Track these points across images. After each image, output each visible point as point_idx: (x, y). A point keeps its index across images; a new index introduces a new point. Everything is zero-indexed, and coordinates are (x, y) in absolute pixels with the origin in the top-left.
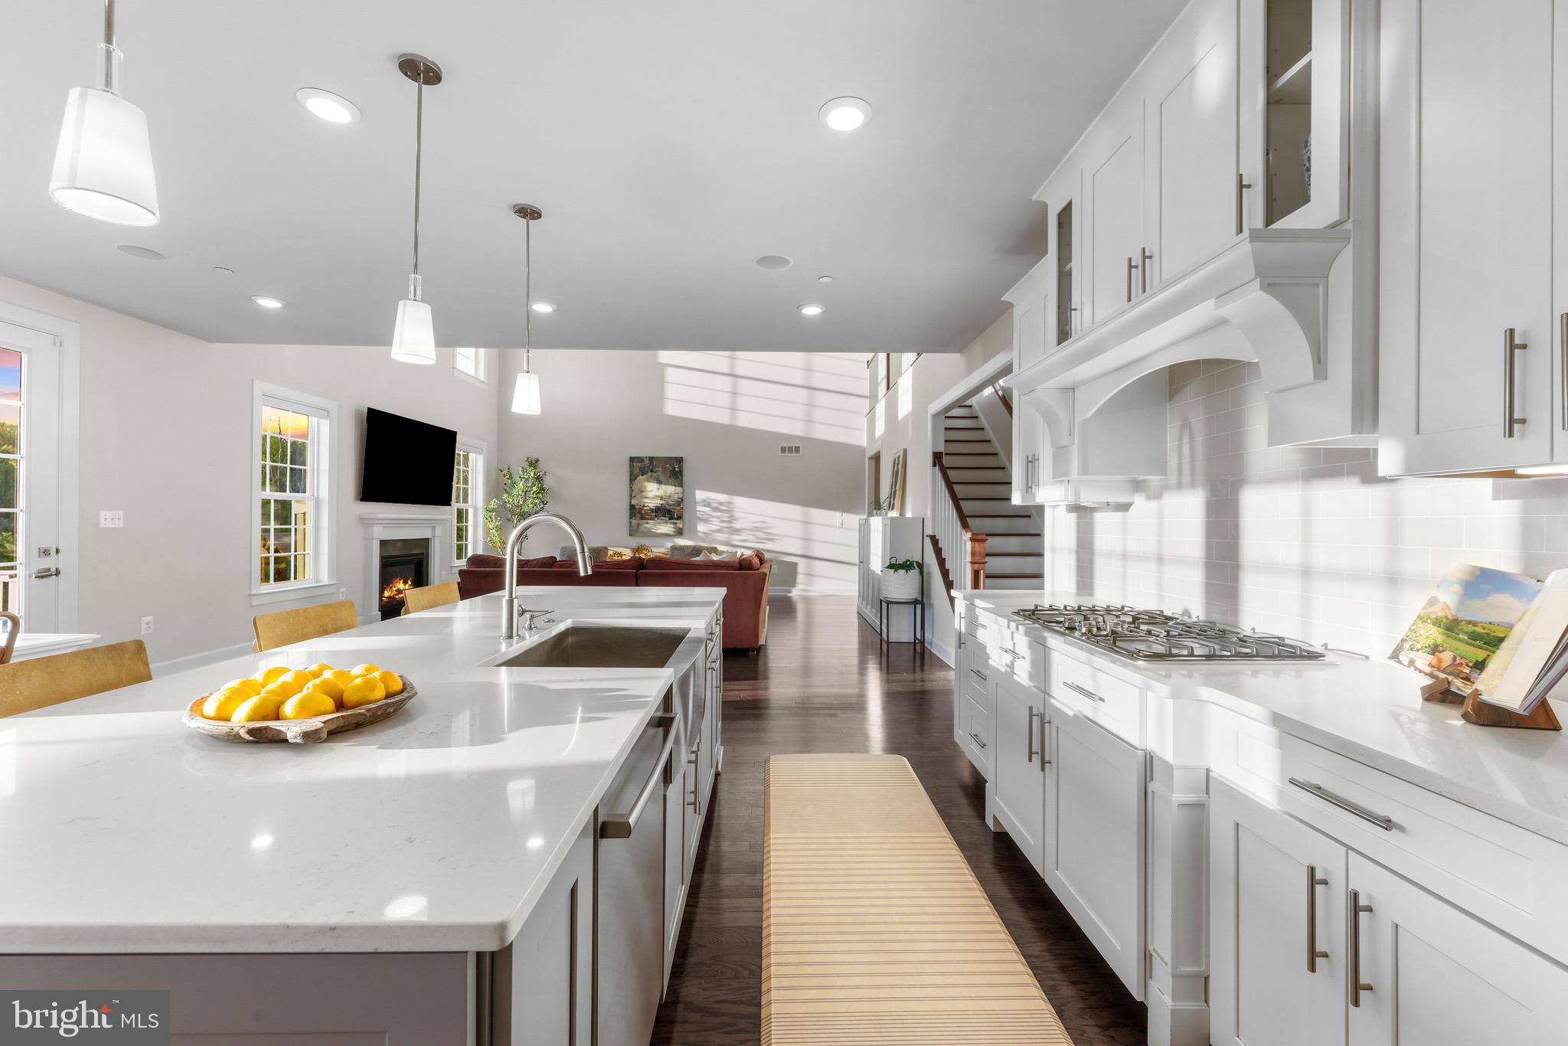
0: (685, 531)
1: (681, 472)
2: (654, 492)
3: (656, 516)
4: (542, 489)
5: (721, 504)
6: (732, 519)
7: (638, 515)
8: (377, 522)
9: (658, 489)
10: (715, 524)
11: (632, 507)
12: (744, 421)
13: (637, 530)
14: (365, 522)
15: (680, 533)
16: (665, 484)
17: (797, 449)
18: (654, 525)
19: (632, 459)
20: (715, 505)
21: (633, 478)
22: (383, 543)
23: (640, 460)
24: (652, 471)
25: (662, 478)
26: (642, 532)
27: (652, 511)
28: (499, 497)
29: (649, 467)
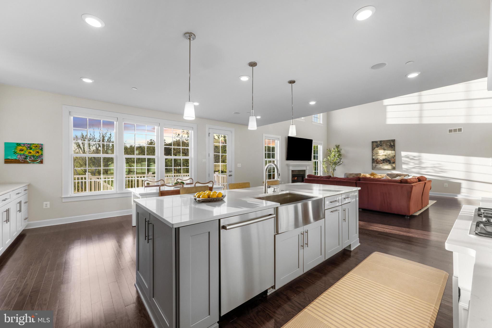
0: (396, 168)
1: (394, 145)
2: (382, 154)
3: (383, 162)
4: (340, 155)
5: (414, 157)
6: (421, 163)
7: (376, 162)
8: (290, 165)
9: (384, 152)
10: (411, 165)
11: (373, 159)
12: (426, 121)
13: (375, 168)
14: (288, 166)
15: (394, 168)
16: (387, 150)
17: (460, 130)
18: (383, 166)
19: (373, 142)
20: (412, 157)
21: (373, 149)
22: (292, 171)
23: (376, 142)
24: (381, 146)
25: (386, 148)
26: (377, 168)
27: (381, 160)
28: (327, 158)
29: (380, 145)
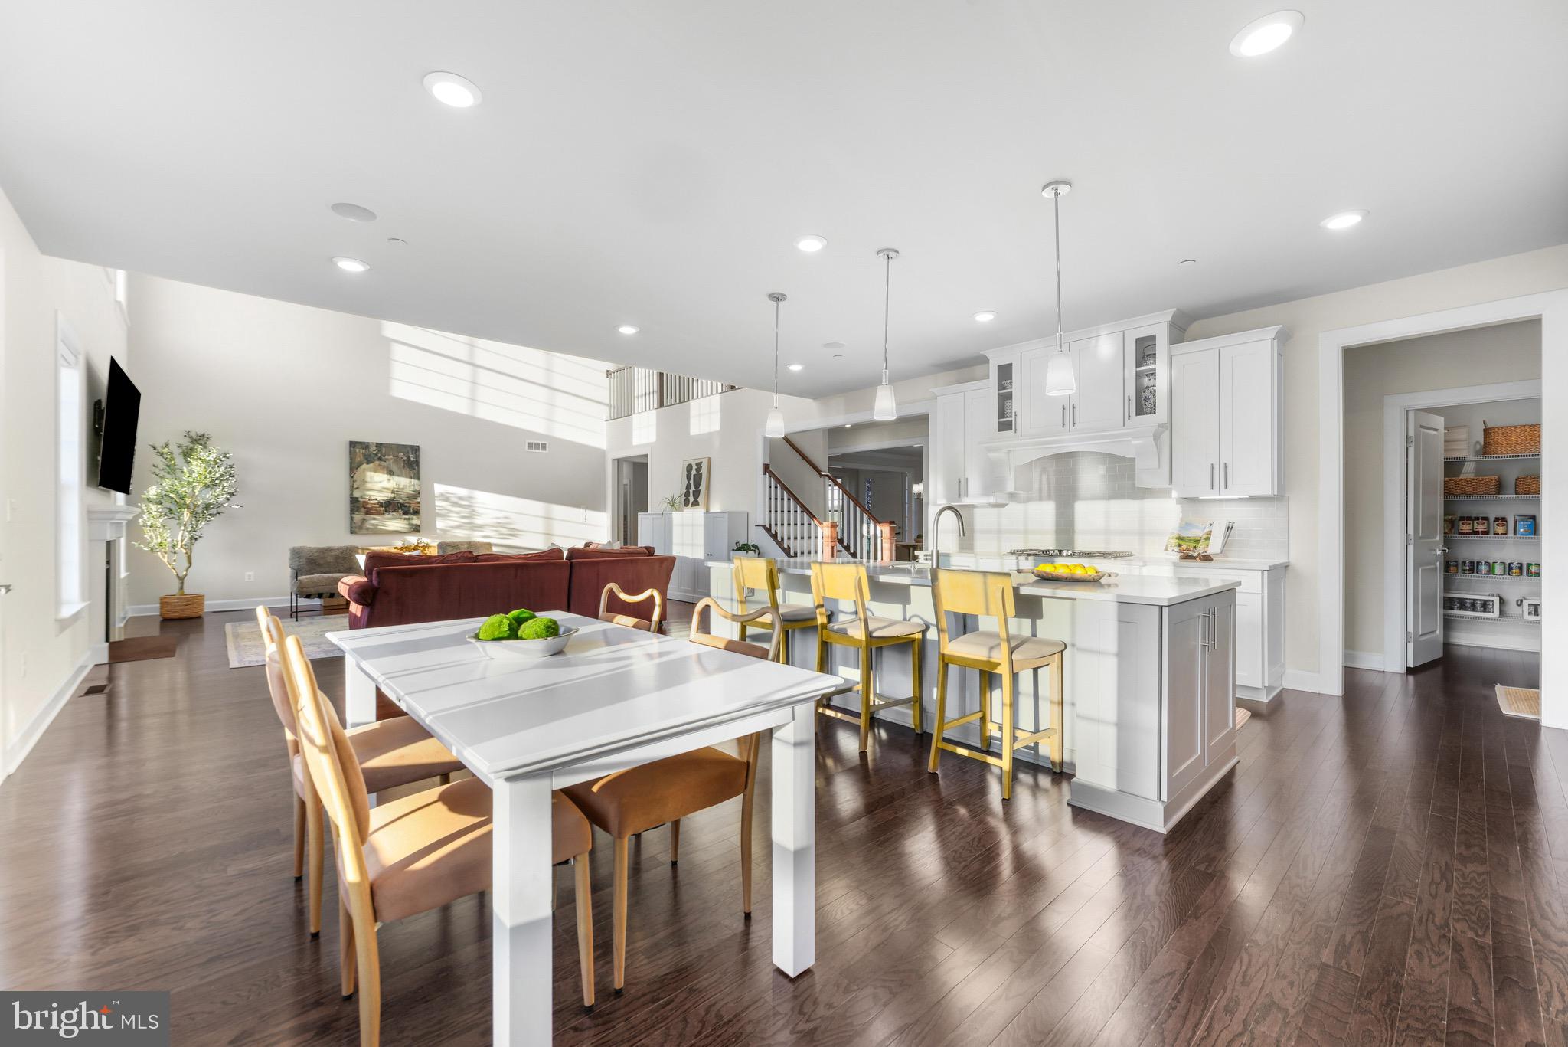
0: (422, 528)
1: (417, 463)
2: (380, 484)
3: (385, 512)
5: (461, 498)
6: (473, 514)
7: (363, 510)
9: (389, 480)
10: (454, 520)
11: (353, 501)
12: (485, 413)
13: (361, 527)
15: (416, 530)
16: (398, 476)
17: (544, 446)
18: (384, 522)
19: (353, 445)
20: (455, 500)
21: (353, 467)
23: (365, 445)
24: (380, 459)
25: (394, 468)
26: (368, 529)
27: (381, 505)
29: (376, 455)
